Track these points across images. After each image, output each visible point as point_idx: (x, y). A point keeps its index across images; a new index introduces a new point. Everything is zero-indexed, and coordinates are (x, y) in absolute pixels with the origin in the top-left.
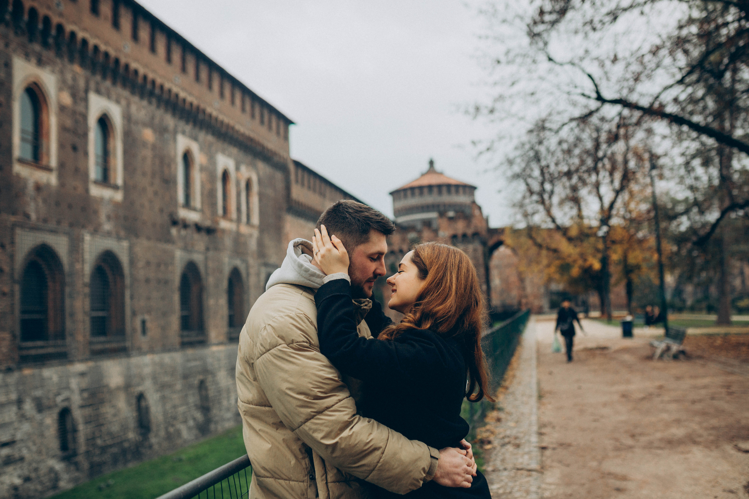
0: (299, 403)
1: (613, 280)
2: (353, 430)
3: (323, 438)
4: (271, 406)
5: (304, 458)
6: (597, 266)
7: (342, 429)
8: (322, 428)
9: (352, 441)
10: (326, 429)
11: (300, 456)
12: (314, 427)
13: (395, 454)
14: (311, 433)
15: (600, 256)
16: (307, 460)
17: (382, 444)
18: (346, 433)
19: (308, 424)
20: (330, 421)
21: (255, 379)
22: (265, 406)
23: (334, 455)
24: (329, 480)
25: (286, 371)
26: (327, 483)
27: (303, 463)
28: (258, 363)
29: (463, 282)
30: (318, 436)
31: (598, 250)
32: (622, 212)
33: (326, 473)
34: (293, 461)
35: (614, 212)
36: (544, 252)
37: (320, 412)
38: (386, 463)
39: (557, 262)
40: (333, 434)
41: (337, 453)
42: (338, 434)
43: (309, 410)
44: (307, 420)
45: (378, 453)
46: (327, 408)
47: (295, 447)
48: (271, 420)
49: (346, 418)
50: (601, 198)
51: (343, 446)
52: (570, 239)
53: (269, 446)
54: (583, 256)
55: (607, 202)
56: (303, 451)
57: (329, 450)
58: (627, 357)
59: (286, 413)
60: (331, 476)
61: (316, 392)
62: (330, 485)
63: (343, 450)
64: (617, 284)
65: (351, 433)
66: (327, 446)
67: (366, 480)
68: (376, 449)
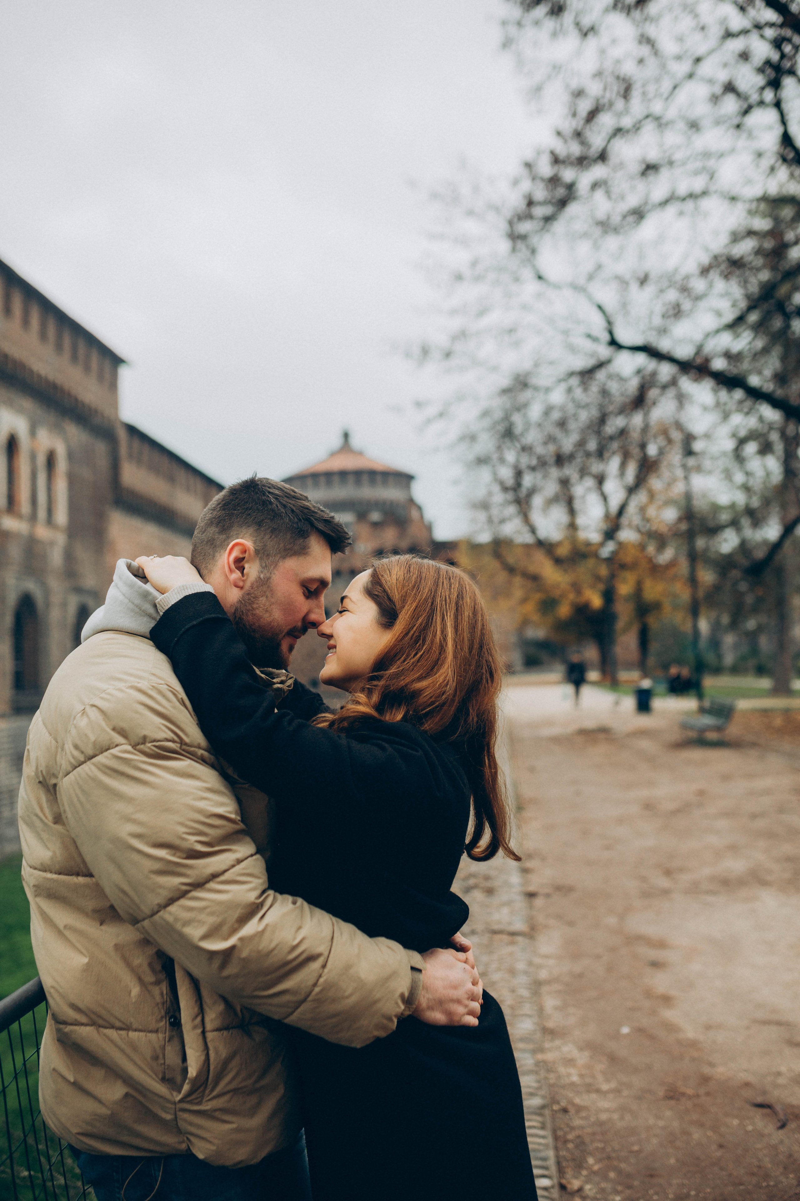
0: (157, 866)
1: (620, 624)
2: (267, 920)
3: (205, 937)
4: (91, 875)
5: (157, 983)
6: (596, 601)
7: (243, 920)
8: (202, 917)
9: (265, 944)
10: (211, 920)
11: (149, 978)
12: (186, 915)
13: (348, 967)
14: (178, 926)
15: (601, 586)
16: (164, 987)
17: (322, 948)
18: (251, 928)
19: (172, 909)
20: (220, 903)
21: (58, 819)
22: (78, 874)
23: (226, 972)
24: (209, 1026)
25: (130, 800)
26: (204, 1033)
27: (156, 991)
28: (66, 784)
29: (466, 635)
30: (194, 933)
31: (597, 578)
32: (636, 520)
33: (202, 1011)
34: (136, 990)
35: (624, 521)
36: (518, 580)
37: (199, 885)
38: (330, 986)
39: (538, 596)
40: (225, 929)
41: (231, 970)
42: (234, 931)
43: (175, 881)
44: (171, 901)
45: (315, 966)
46: (214, 876)
47: (140, 960)
48: (90, 905)
49: (252, 896)
50: (605, 498)
51: (244, 954)
52: (558, 561)
53: (85, 960)
54: (577, 588)
55: (615, 503)
56: (158, 967)
57: (216, 963)
58: (645, 744)
59: (127, 888)
60: (212, 1017)
61: (193, 842)
62: (210, 1036)
63: (246, 961)
64: (626, 630)
65: (261, 927)
66: (213, 954)
67: (287, 1021)
68: (312, 958)
